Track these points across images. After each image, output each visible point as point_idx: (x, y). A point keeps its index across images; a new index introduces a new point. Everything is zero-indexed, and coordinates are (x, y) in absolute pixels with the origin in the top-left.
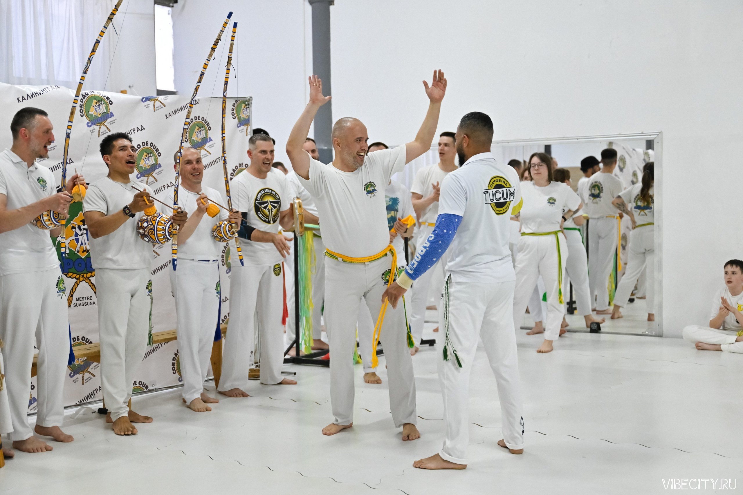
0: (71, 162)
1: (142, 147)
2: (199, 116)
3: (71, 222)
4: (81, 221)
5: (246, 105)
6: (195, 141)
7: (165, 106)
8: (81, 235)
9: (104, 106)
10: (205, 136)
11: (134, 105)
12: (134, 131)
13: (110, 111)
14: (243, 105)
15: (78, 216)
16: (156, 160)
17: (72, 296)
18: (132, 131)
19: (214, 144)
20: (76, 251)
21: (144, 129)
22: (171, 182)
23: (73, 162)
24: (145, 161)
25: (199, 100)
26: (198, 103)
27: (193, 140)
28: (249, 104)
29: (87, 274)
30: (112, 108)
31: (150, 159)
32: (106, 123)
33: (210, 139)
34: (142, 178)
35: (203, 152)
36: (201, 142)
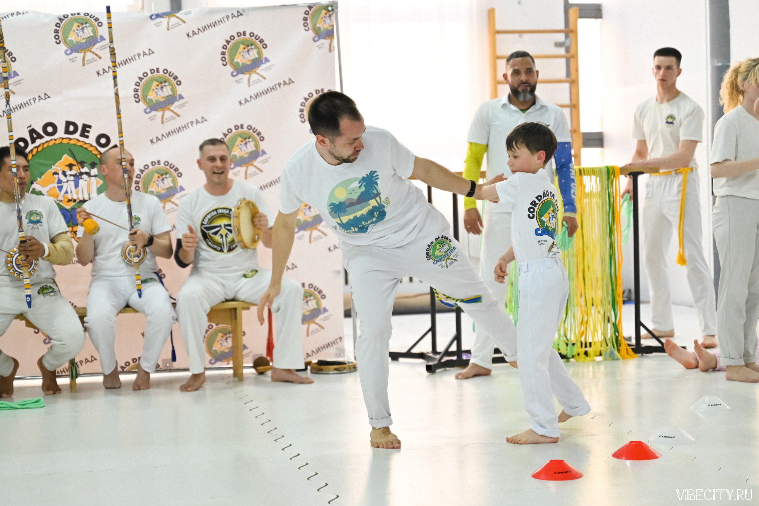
0: (46, 97)
1: (150, 75)
2: (244, 33)
3: (53, 166)
4: (66, 166)
5: (329, 11)
6: (240, 64)
7: (184, 22)
8: (68, 181)
9: (90, 29)
10: (257, 56)
11: (138, 23)
12: (139, 56)
13: (99, 34)
14: (324, 11)
15: (60, 159)
16: (173, 90)
18: (137, 57)
19: (273, 65)
20: (58, 200)
21: (153, 53)
22: (202, 118)
23: (49, 97)
24: (156, 92)
25: (243, 10)
26: (241, 14)
27: (238, 63)
28: (333, 10)
29: (72, 227)
30: (101, 31)
31: (164, 90)
32: (94, 49)
33: (267, 60)
34: (154, 113)
35: (254, 77)
36: (251, 65)
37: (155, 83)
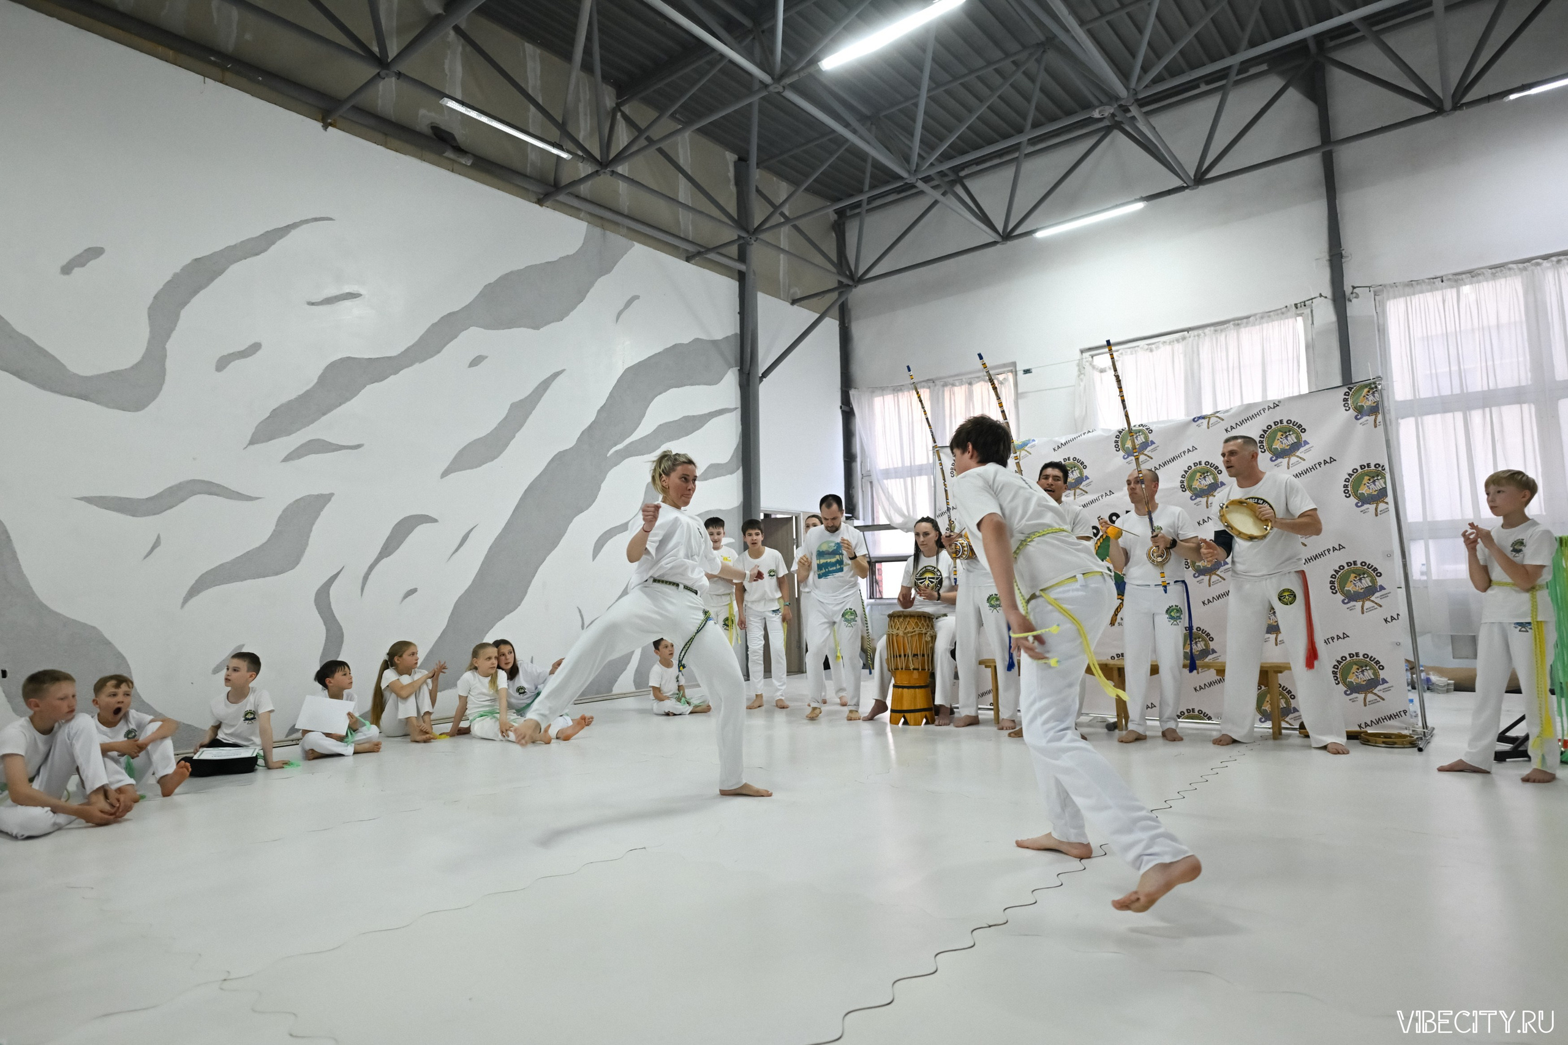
1: (1193, 467)
2: (1281, 421)
5: (1373, 389)
6: (1279, 449)
7: (1223, 420)
9: (1142, 437)
10: (1296, 441)
11: (1183, 427)
12: (1184, 453)
13: (1150, 439)
14: (1366, 390)
16: (1215, 478)
17: (1117, 615)
18: (1182, 454)
19: (1312, 446)
21: (1196, 449)
23: (1113, 493)
24: (1199, 482)
25: (1279, 402)
26: (1278, 405)
27: (1276, 449)
28: (1376, 387)
30: (1151, 437)
31: (1207, 479)
32: (1146, 452)
33: (1306, 443)
34: (1199, 499)
35: (1293, 459)
36: (1290, 449)
37: (1199, 474)
